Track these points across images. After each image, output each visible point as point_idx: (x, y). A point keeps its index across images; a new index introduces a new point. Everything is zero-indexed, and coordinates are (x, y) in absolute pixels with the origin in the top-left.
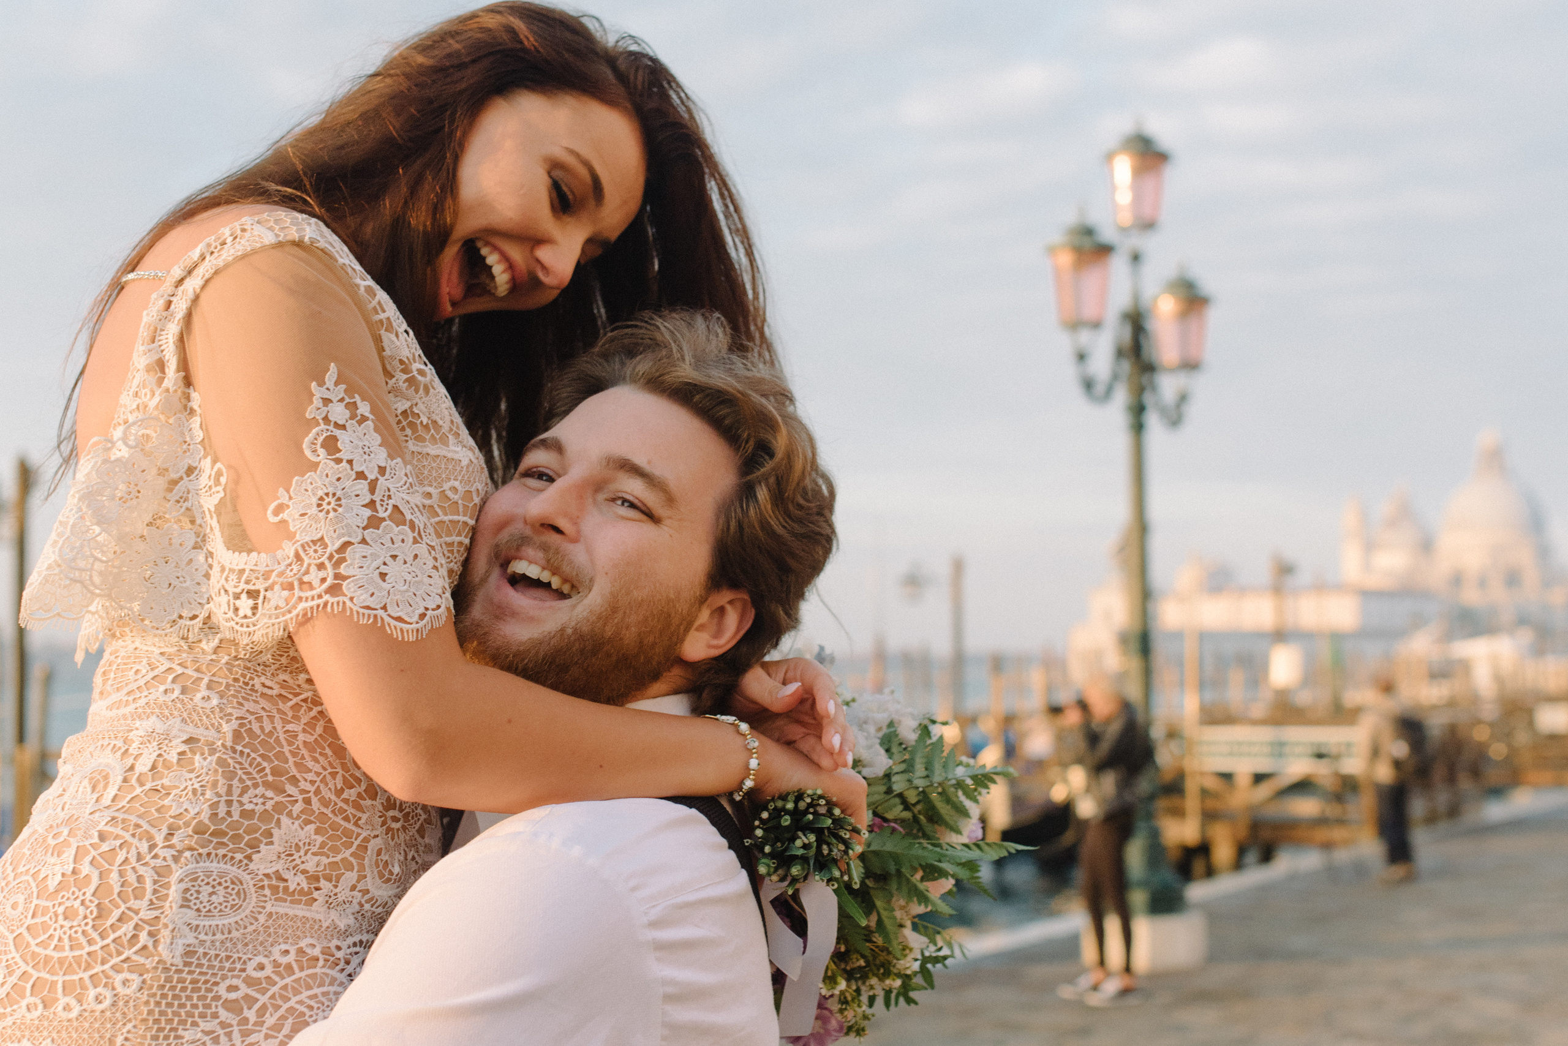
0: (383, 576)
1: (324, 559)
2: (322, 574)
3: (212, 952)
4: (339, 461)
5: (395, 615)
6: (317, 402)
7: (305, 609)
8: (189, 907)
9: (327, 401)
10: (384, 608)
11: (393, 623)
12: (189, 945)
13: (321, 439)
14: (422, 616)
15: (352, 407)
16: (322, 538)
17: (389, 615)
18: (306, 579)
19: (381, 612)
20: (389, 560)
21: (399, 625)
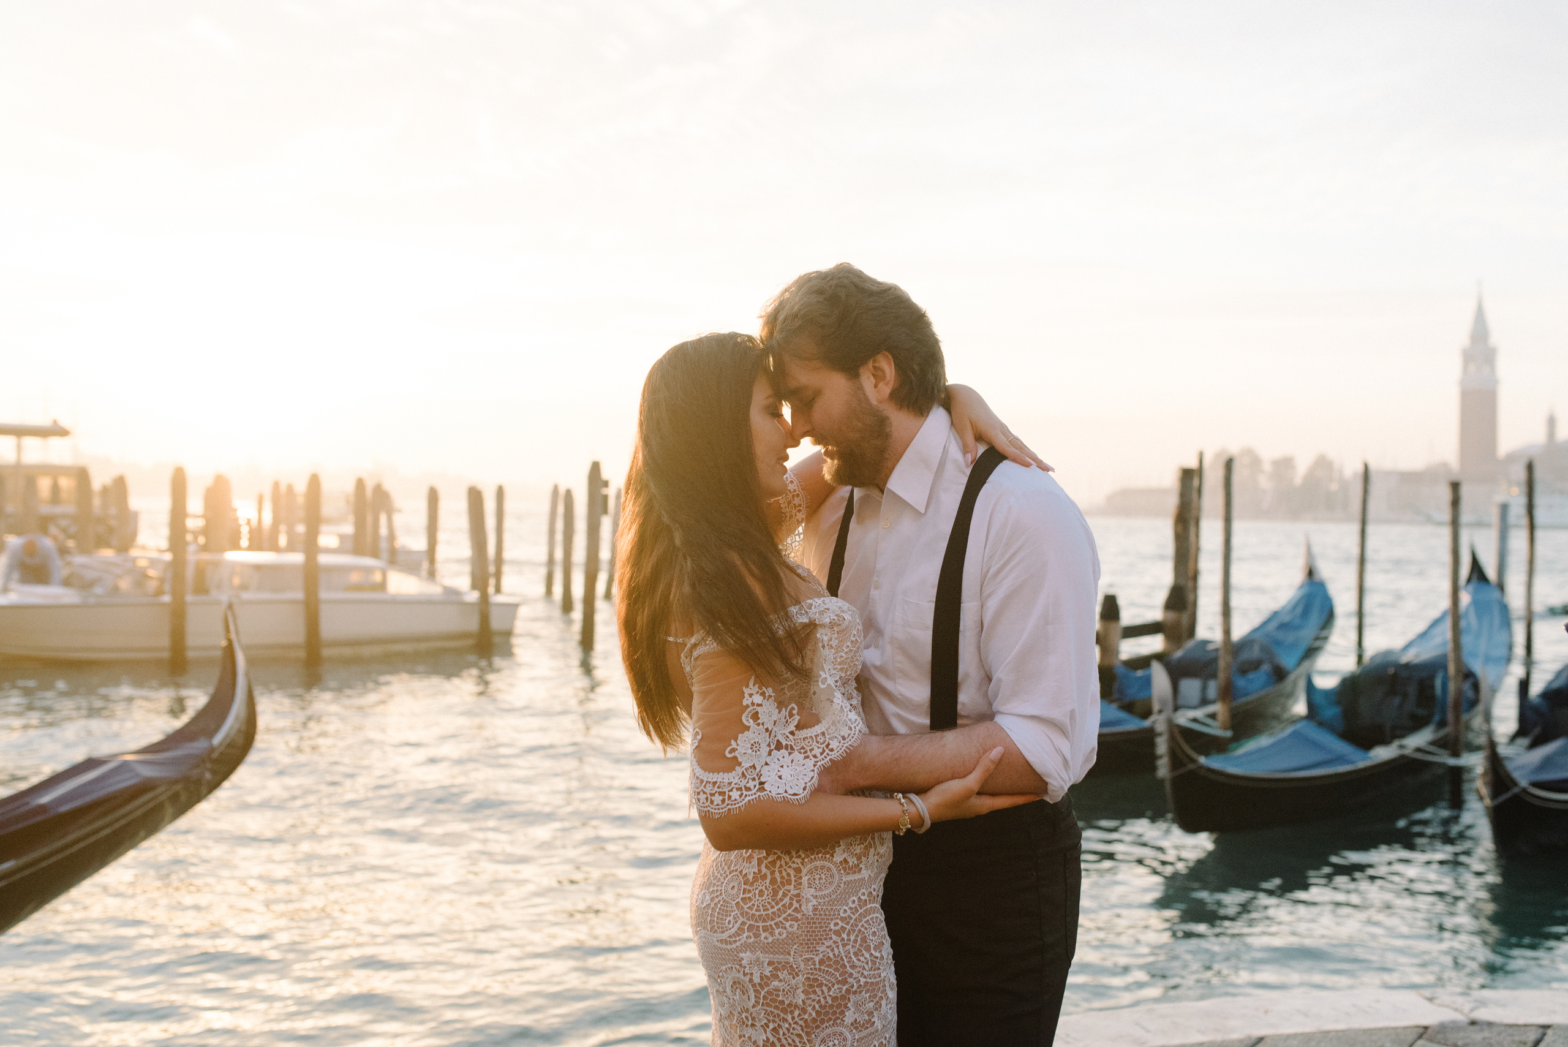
0: (780, 777)
1: (755, 776)
2: (754, 783)
3: (825, 908)
4: (758, 725)
5: (792, 793)
6: (746, 696)
7: (749, 801)
8: (811, 887)
9: (751, 695)
10: (786, 792)
11: (792, 797)
12: (814, 906)
13: (750, 714)
14: (804, 789)
15: (763, 694)
16: (754, 766)
17: (789, 795)
18: (748, 785)
19: (785, 795)
20: (780, 769)
21: (795, 797)
